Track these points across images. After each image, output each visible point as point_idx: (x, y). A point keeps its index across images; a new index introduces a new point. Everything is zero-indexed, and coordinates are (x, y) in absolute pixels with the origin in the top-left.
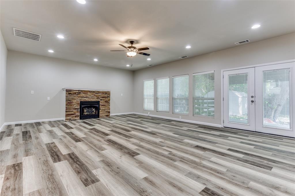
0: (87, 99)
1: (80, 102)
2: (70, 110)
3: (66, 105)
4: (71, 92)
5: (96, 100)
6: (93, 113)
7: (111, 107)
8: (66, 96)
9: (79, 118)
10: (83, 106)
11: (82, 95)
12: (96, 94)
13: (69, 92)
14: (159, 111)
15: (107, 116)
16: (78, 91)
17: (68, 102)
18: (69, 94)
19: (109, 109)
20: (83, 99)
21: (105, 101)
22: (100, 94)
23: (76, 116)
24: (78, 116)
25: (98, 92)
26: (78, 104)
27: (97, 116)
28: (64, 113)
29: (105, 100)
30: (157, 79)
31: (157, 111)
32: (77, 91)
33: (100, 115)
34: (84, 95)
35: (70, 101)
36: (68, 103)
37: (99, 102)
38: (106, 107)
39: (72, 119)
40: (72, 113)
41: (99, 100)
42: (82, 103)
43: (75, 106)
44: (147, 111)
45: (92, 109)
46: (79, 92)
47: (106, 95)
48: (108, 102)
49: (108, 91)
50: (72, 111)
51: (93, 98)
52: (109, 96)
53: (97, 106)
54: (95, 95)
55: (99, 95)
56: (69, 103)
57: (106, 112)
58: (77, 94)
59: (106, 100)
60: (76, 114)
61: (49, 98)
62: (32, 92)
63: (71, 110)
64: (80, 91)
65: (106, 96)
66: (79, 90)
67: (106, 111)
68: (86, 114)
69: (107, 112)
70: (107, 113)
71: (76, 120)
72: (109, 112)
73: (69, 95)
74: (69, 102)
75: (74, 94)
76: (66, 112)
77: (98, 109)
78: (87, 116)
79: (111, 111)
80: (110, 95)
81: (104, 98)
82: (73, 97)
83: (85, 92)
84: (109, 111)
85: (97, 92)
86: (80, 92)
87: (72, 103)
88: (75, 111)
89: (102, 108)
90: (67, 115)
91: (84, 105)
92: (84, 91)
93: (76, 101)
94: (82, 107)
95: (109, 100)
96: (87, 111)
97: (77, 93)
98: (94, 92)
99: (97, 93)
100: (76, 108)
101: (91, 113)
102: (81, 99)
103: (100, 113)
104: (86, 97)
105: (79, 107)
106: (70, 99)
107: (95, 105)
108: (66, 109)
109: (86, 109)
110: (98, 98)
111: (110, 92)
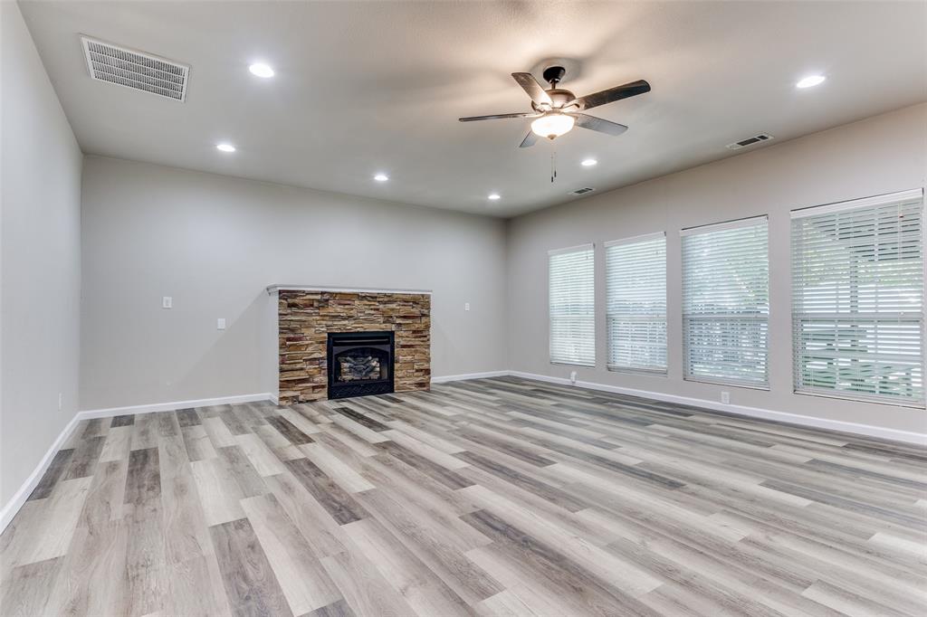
0: (350, 326)
1: (326, 335)
2: (293, 366)
3: (280, 348)
4: (296, 301)
5: (383, 326)
6: (374, 376)
7: (435, 351)
8: (280, 314)
9: (324, 393)
10: (337, 350)
11: (334, 309)
12: (381, 306)
13: (289, 298)
14: (620, 369)
15: (421, 385)
16: (319, 297)
17: (286, 336)
18: (291, 306)
19: (428, 361)
20: (340, 326)
21: (414, 332)
22: (394, 306)
23: (314, 388)
24: (323, 387)
25: (390, 299)
26: (321, 343)
27: (384, 386)
28: (275, 377)
29: (413, 328)
30: (606, 244)
31: (609, 369)
32: (316, 294)
33: (398, 382)
34: (339, 308)
35: (293, 330)
36: (289, 339)
37: (389, 336)
38: (416, 351)
39: (301, 398)
40: (303, 375)
41: (393, 328)
42: (334, 339)
43: (310, 349)
44: (566, 367)
45: (369, 361)
46: (325, 299)
47: (417, 308)
48: (422, 334)
49: (423, 296)
50: (302, 369)
51: (372, 321)
52: (425, 312)
53: (387, 348)
54: (378, 310)
55: (393, 309)
56: (290, 338)
57: (417, 371)
58: (318, 308)
59: (417, 326)
60: (316, 380)
61: (222, 323)
62: (168, 302)
63: (299, 366)
64: (326, 297)
65: (416, 311)
66: (322, 293)
67: (416, 367)
68: (348, 377)
69: (422, 370)
70: (421, 374)
71: (315, 400)
72: (427, 372)
73: (289, 311)
74: (292, 336)
75: (306, 306)
76: (282, 371)
77: (388, 360)
78: (353, 386)
79: (433, 366)
80: (429, 309)
81: (410, 321)
82: (303, 318)
83: (345, 298)
84: (426, 366)
85: (386, 299)
86: (327, 300)
87: (300, 339)
88: (310, 368)
89: (402, 356)
90: (285, 385)
91: (341, 345)
92: (340, 293)
93: (315, 331)
94: (334, 353)
95: (428, 327)
96: (350, 367)
97: (316, 304)
98: (373, 297)
99: (385, 303)
100: (315, 359)
101: (366, 375)
102: (330, 323)
103: (397, 374)
104: (349, 317)
105: (324, 354)
106: (293, 325)
107: (379, 346)
108: (282, 362)
109: (347, 362)
110: (388, 319)
111: (429, 297)
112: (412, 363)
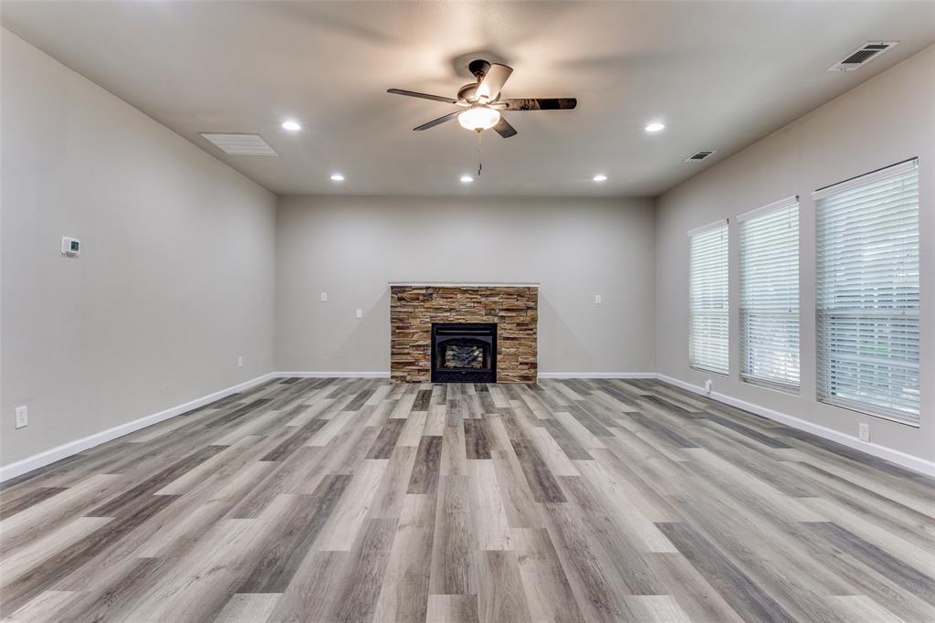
0: (453, 318)
1: (430, 325)
2: (401, 351)
3: (392, 335)
4: (405, 295)
5: (485, 318)
6: (477, 365)
7: (541, 345)
8: (392, 307)
9: (428, 376)
10: (439, 339)
11: (438, 302)
12: (483, 299)
13: (399, 292)
14: (755, 381)
15: (525, 378)
16: (424, 292)
17: (396, 325)
18: (400, 299)
19: (535, 354)
20: (443, 317)
21: (518, 325)
22: (496, 299)
23: (419, 371)
24: (427, 371)
25: (493, 292)
26: (427, 332)
27: (486, 376)
28: (388, 360)
29: (518, 321)
30: (739, 218)
31: (745, 380)
32: (421, 288)
33: (500, 374)
34: (441, 302)
35: (401, 320)
36: (398, 328)
37: (494, 326)
38: (520, 344)
39: (408, 378)
40: (410, 359)
41: (496, 320)
42: (438, 329)
43: (416, 337)
44: (700, 373)
45: (473, 351)
46: (429, 293)
47: (524, 301)
48: (528, 327)
49: (529, 288)
50: (408, 354)
51: (473, 313)
52: (532, 304)
53: (489, 339)
54: (480, 302)
55: (495, 302)
56: (400, 327)
57: (521, 364)
58: (423, 301)
59: (522, 319)
60: (420, 364)
61: (359, 313)
62: (324, 297)
63: (406, 351)
64: (430, 291)
65: (521, 303)
66: (427, 288)
67: (520, 360)
68: (451, 364)
69: (527, 364)
70: (526, 367)
71: (420, 382)
72: (534, 366)
73: (399, 304)
74: (401, 325)
75: (412, 299)
76: (393, 354)
77: (491, 351)
78: (455, 373)
79: (540, 360)
80: (536, 302)
81: (514, 314)
82: (410, 310)
83: (447, 292)
84: (531, 359)
85: (488, 293)
86: (432, 294)
87: (408, 328)
88: (416, 353)
89: (504, 348)
90: (395, 366)
91: (445, 336)
92: (443, 288)
93: (421, 321)
94: (438, 341)
95: (534, 320)
96: (454, 355)
97: (421, 298)
98: (475, 291)
99: (487, 296)
100: (420, 346)
101: (468, 363)
102: (434, 314)
103: (500, 365)
104: (451, 310)
105: (429, 342)
106: (402, 316)
107: (482, 337)
108: (393, 347)
109: (453, 350)
110: (490, 312)
111: (536, 289)
112: (516, 356)
